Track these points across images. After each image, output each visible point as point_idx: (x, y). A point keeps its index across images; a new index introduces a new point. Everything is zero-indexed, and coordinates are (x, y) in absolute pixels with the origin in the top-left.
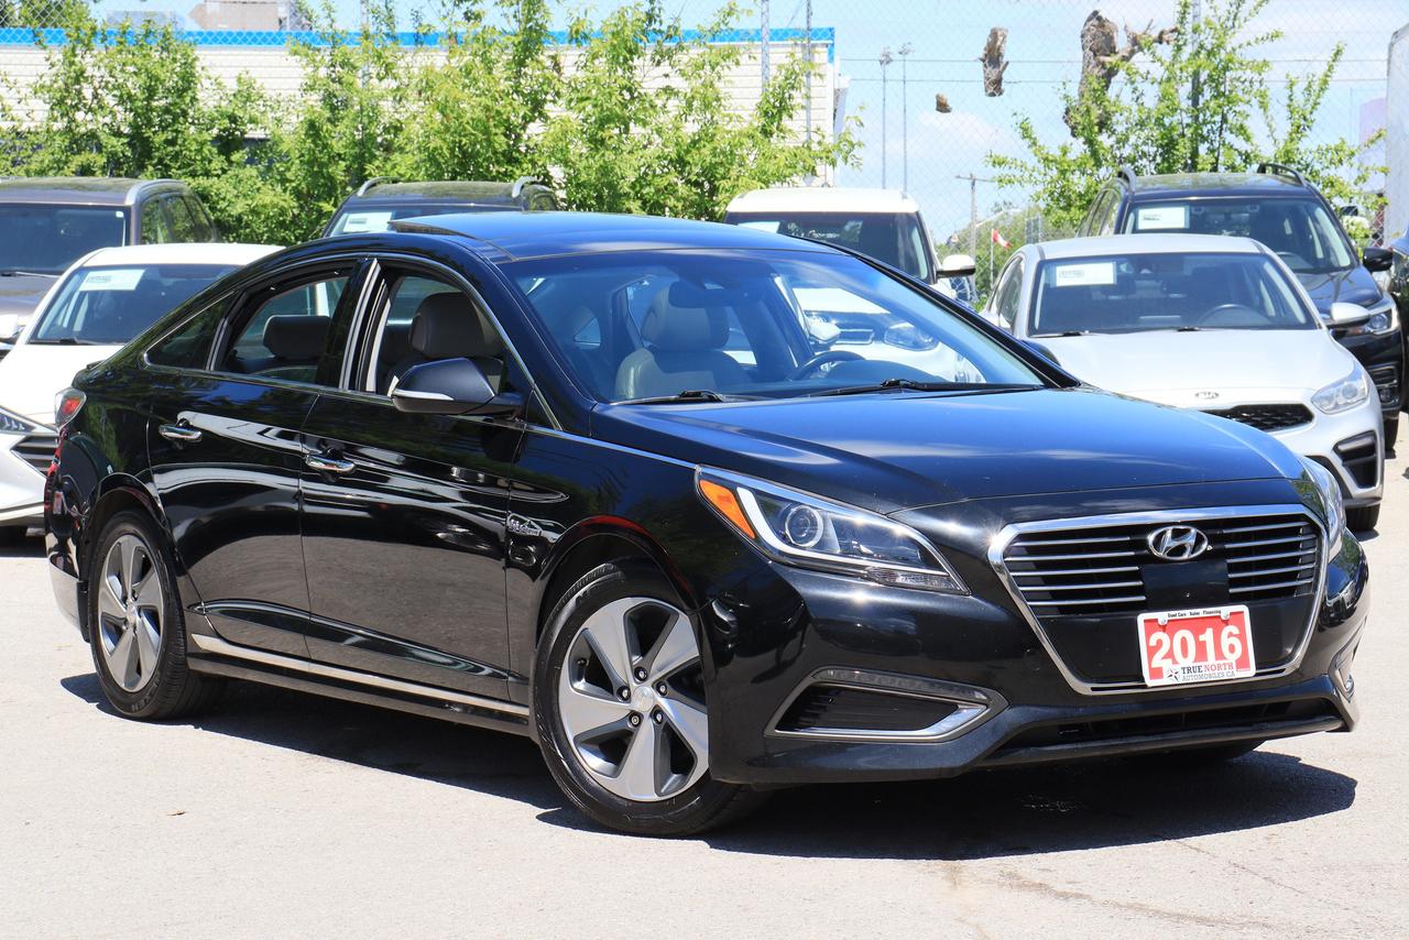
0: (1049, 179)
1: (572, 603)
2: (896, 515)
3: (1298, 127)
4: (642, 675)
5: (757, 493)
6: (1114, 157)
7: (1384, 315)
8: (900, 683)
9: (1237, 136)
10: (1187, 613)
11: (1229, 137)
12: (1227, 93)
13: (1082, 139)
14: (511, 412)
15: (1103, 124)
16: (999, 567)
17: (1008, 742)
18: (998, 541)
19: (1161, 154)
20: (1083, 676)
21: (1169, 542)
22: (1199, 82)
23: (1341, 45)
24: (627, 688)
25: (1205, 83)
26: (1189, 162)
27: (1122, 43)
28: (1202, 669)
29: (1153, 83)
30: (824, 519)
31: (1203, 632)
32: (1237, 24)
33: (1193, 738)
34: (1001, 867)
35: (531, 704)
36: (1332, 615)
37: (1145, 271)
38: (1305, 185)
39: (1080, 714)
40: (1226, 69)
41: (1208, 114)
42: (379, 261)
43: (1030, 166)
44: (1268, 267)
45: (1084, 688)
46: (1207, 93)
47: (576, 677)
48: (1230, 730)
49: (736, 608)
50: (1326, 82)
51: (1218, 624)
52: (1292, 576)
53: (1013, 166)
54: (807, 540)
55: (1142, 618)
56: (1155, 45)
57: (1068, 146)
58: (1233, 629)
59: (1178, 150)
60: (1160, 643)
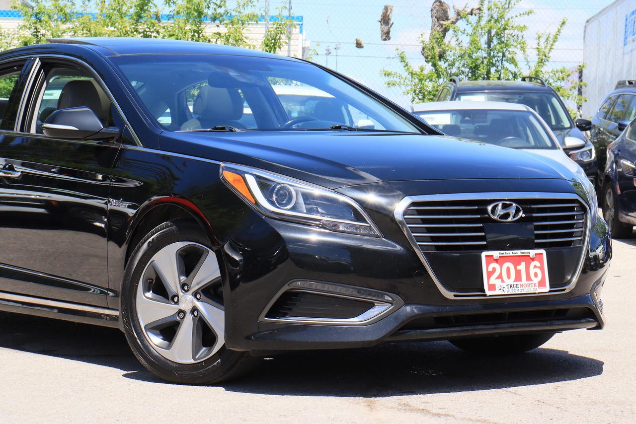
0: (414, 84)
1: (145, 246)
2: (340, 190)
3: (542, 60)
4: (186, 288)
5: (257, 177)
6: (447, 73)
7: (588, 152)
8: (340, 290)
9: (510, 64)
10: (511, 253)
11: (506, 64)
12: (505, 42)
13: (430, 63)
14: (113, 138)
15: (441, 56)
16: (401, 222)
17: (403, 326)
18: (400, 207)
19: (471, 73)
20: (450, 288)
21: (500, 211)
22: (491, 36)
23: (565, 19)
24: (177, 296)
25: (494, 36)
26: (486, 76)
27: (452, 15)
28: (519, 286)
29: (467, 35)
30: (297, 193)
31: (519, 264)
32: (510, 6)
33: (512, 327)
34: (399, 401)
35: (120, 309)
36: (592, 263)
37: (467, 118)
38: (547, 86)
39: (447, 311)
40: (505, 29)
41: (496, 52)
42: (40, 59)
43: (404, 77)
44: (532, 118)
45: (449, 295)
46: (495, 41)
47: (147, 289)
48: (535, 323)
49: (243, 251)
50: (556, 38)
51: (528, 260)
52: (570, 235)
53: (395, 76)
54: (286, 205)
55: (484, 254)
56: (469, 16)
57: (424, 66)
58: (536, 263)
59: (480, 70)
60: (494, 269)
